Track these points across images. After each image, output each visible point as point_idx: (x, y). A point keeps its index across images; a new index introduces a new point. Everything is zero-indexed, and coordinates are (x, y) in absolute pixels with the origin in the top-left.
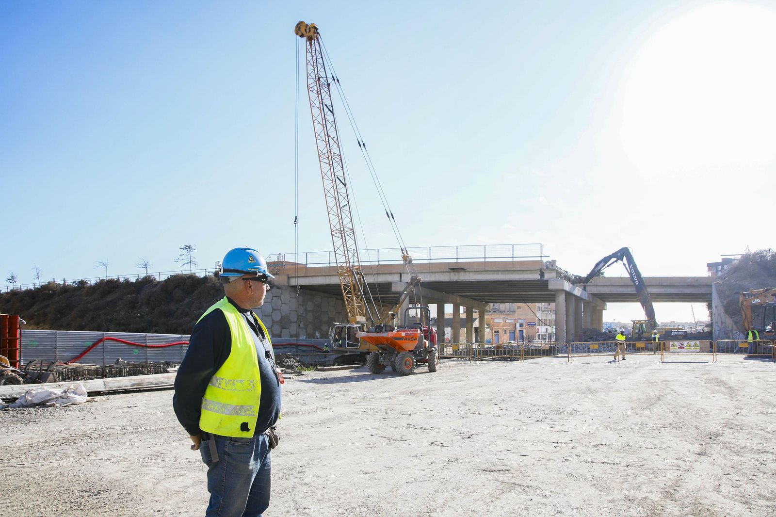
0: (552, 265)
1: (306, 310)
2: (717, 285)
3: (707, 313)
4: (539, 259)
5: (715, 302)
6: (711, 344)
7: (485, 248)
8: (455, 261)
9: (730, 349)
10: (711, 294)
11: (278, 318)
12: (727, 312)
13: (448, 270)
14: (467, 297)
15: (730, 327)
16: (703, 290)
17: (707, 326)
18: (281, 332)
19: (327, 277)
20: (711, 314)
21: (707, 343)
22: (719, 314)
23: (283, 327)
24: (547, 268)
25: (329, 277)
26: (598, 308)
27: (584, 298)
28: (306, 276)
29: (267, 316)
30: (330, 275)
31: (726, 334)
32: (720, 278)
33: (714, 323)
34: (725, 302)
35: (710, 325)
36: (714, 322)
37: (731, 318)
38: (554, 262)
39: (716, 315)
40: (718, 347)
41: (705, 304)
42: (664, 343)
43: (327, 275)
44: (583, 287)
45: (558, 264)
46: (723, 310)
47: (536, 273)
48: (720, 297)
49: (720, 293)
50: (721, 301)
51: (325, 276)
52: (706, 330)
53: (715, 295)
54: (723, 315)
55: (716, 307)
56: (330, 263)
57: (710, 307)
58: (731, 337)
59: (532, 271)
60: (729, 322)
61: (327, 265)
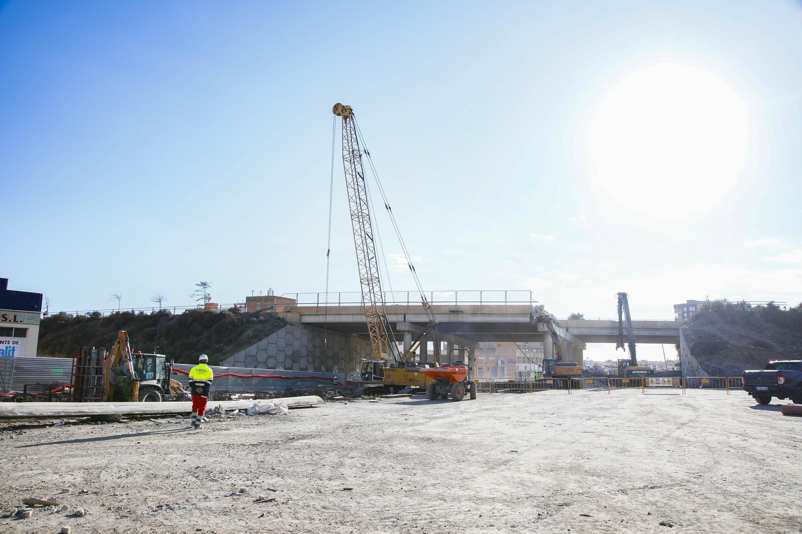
0: (541, 310)
1: (314, 346)
2: (684, 330)
3: (676, 352)
4: (529, 304)
5: (683, 344)
6: (681, 381)
7: (481, 293)
8: (455, 304)
9: (696, 385)
10: (678, 337)
11: (290, 353)
12: (692, 353)
13: (448, 312)
14: (461, 336)
15: (696, 367)
16: (672, 333)
17: (676, 365)
18: (292, 366)
19: (336, 316)
20: (680, 355)
21: (677, 379)
22: (686, 355)
23: (294, 362)
24: (536, 312)
25: (339, 316)
26: (579, 348)
27: (567, 339)
28: (317, 315)
29: (281, 351)
30: (340, 314)
31: (693, 372)
32: (685, 323)
33: (683, 363)
34: (691, 345)
35: (679, 364)
36: (682, 361)
37: (696, 359)
38: (542, 307)
39: (684, 356)
40: (687, 384)
41: (674, 345)
42: (644, 379)
43: (337, 314)
44: (565, 329)
45: (545, 309)
46: (689, 352)
47: (527, 316)
48: (686, 340)
49: (686, 337)
50: (687, 344)
51: (335, 315)
52: (676, 369)
53: (682, 339)
54: (689, 356)
55: (683, 348)
56: (340, 303)
57: (678, 347)
58: (697, 375)
59: (524, 314)
60: (695, 362)
61: (337, 305)
